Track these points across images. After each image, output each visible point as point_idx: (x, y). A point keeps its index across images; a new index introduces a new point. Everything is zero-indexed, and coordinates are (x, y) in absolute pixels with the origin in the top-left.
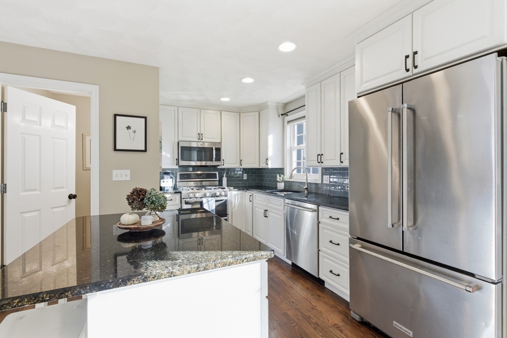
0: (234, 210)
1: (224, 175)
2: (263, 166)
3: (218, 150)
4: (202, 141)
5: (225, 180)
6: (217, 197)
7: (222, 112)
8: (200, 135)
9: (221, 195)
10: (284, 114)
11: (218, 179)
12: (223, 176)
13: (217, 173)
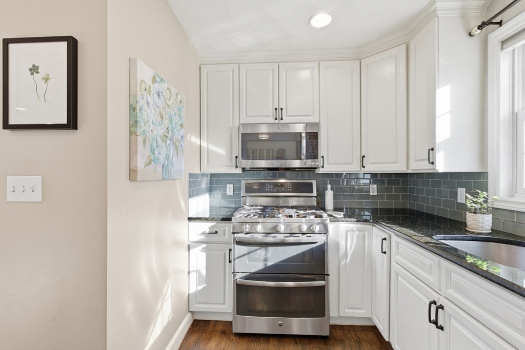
0: (343, 263)
1: (329, 186)
2: (419, 166)
3: (313, 137)
4: (282, 122)
5: (329, 195)
6: (303, 234)
7: (321, 62)
8: (278, 111)
9: (311, 232)
10: (489, 23)
11: (315, 194)
12: (327, 189)
13: (314, 182)
